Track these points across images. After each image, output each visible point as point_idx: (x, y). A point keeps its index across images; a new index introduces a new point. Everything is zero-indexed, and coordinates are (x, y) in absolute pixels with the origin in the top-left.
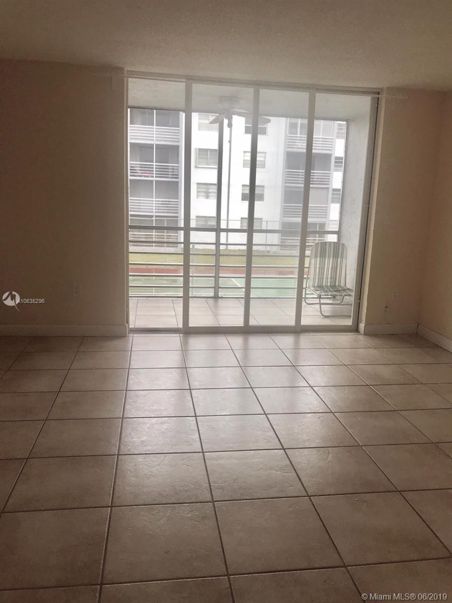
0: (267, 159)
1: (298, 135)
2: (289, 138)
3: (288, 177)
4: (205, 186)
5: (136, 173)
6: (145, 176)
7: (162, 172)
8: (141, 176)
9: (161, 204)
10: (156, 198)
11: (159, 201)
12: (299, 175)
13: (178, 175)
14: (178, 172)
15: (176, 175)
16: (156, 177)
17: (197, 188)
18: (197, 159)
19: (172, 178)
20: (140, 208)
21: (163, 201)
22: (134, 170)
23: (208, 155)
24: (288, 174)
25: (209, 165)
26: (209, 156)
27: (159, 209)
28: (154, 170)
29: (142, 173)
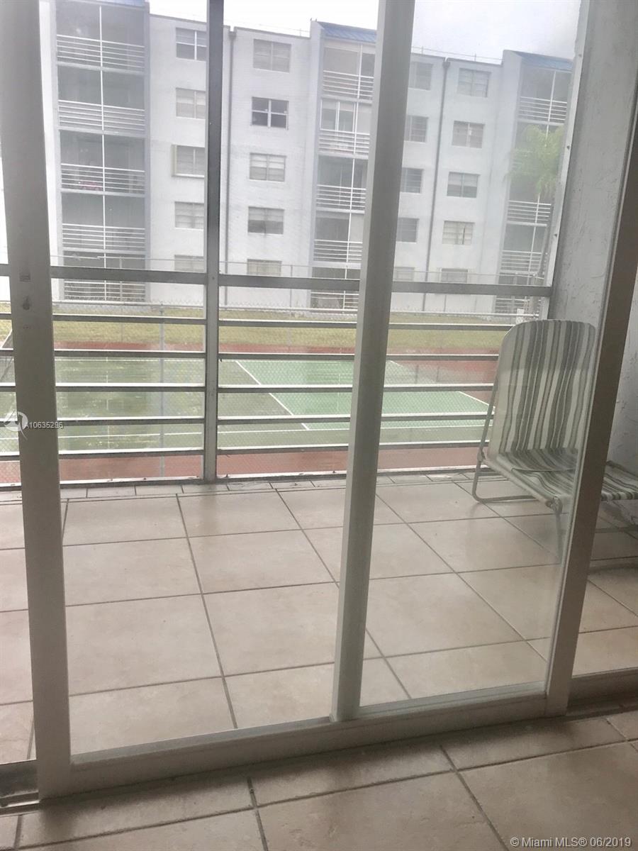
0: (287, 166)
1: (337, 130)
2: (322, 134)
3: (320, 196)
4: (189, 208)
5: (73, 182)
6: (88, 189)
7: (118, 181)
8: (82, 188)
9: (117, 235)
10: (106, 225)
11: (112, 230)
12: (338, 194)
13: (143, 187)
14: (144, 183)
15: (139, 187)
16: (106, 190)
17: (176, 210)
18: (176, 162)
19: (134, 192)
20: (80, 242)
21: (119, 230)
22: (71, 177)
23: (192, 156)
24: (321, 192)
25: (196, 173)
26: (194, 158)
27: (113, 243)
28: (104, 178)
29: (84, 183)
